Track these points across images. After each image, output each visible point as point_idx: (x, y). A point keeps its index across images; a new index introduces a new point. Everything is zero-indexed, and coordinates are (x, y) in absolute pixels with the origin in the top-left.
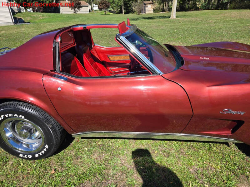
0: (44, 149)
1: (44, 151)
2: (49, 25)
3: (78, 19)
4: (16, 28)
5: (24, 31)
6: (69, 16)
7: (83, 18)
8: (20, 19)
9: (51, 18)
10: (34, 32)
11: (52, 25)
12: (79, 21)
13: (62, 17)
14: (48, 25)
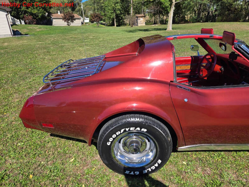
0: (156, 164)
1: (155, 166)
2: (51, 37)
4: (17, 40)
5: (27, 42)
6: (66, 28)
8: (17, 31)
9: (48, 30)
10: (39, 44)
11: (53, 37)
13: (59, 29)
14: (49, 37)
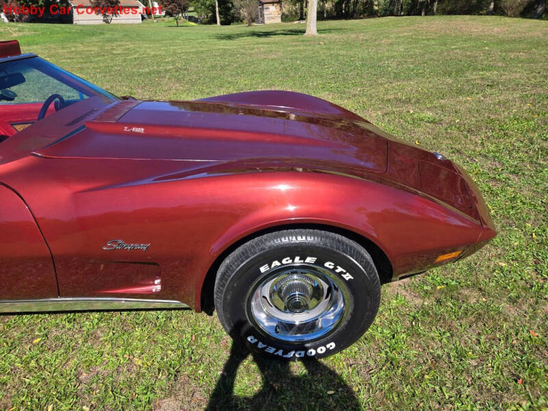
3: (102, 36)
7: (112, 35)
12: (100, 42)
